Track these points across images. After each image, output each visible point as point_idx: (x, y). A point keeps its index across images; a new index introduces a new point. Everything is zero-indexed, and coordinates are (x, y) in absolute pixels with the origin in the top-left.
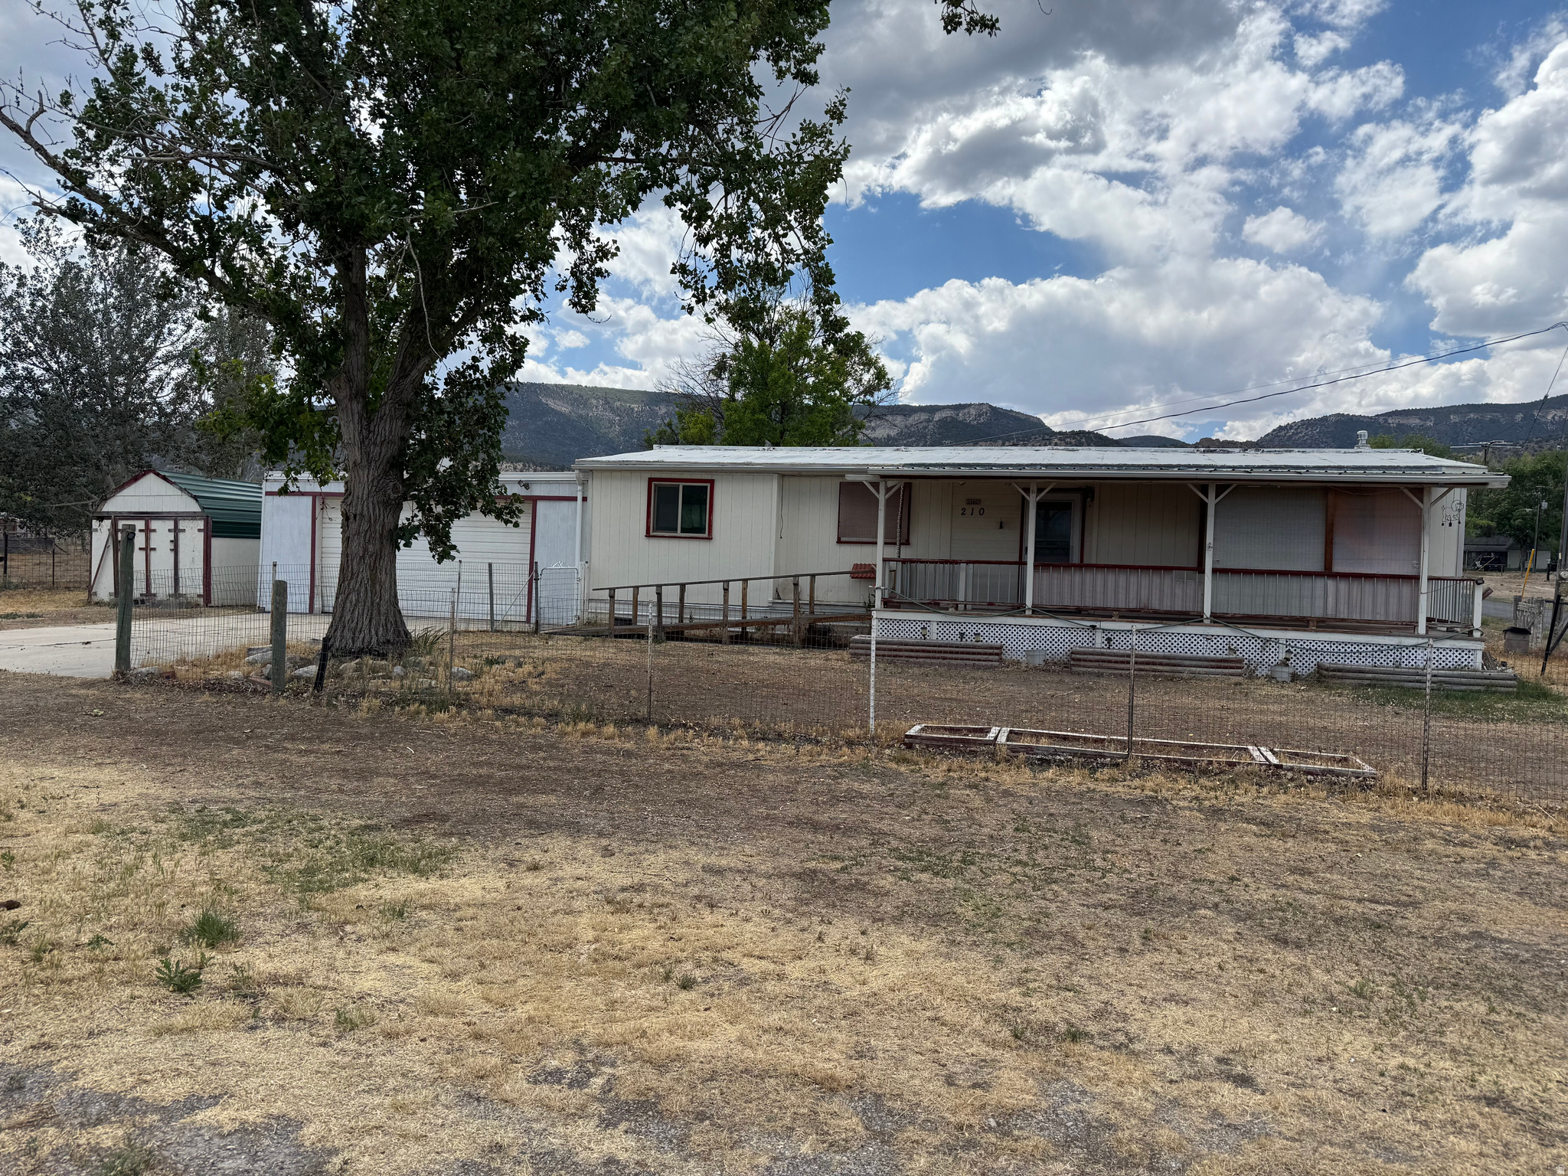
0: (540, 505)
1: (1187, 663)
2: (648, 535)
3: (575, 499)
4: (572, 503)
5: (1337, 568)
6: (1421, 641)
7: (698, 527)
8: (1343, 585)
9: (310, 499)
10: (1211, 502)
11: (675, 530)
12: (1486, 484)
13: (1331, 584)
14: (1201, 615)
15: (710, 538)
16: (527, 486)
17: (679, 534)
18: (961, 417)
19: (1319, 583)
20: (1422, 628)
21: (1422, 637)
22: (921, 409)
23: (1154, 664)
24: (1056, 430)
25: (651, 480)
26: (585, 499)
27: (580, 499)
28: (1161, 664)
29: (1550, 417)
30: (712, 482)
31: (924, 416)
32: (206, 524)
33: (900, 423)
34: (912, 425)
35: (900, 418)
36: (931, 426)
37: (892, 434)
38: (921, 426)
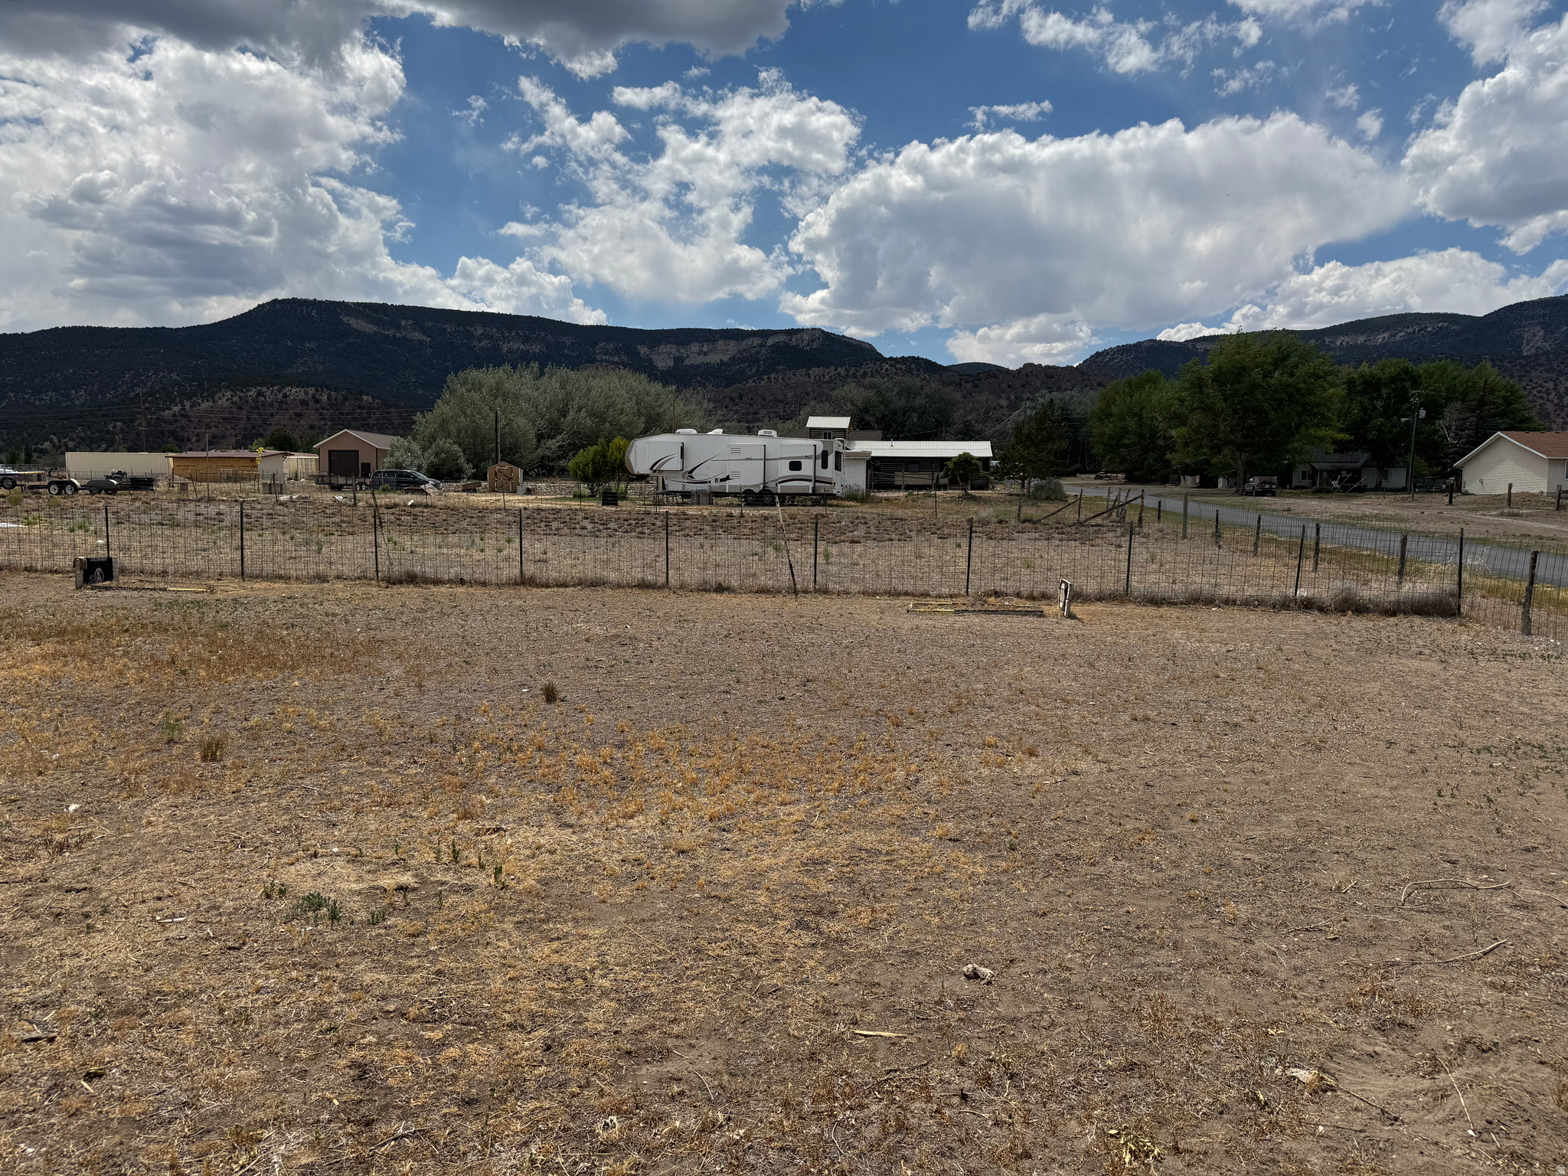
18: (794, 342)
22: (753, 333)
24: (887, 356)
29: (1338, 343)
31: (757, 341)
33: (733, 348)
34: (744, 350)
35: (732, 343)
36: (764, 351)
37: (725, 359)
38: (753, 351)
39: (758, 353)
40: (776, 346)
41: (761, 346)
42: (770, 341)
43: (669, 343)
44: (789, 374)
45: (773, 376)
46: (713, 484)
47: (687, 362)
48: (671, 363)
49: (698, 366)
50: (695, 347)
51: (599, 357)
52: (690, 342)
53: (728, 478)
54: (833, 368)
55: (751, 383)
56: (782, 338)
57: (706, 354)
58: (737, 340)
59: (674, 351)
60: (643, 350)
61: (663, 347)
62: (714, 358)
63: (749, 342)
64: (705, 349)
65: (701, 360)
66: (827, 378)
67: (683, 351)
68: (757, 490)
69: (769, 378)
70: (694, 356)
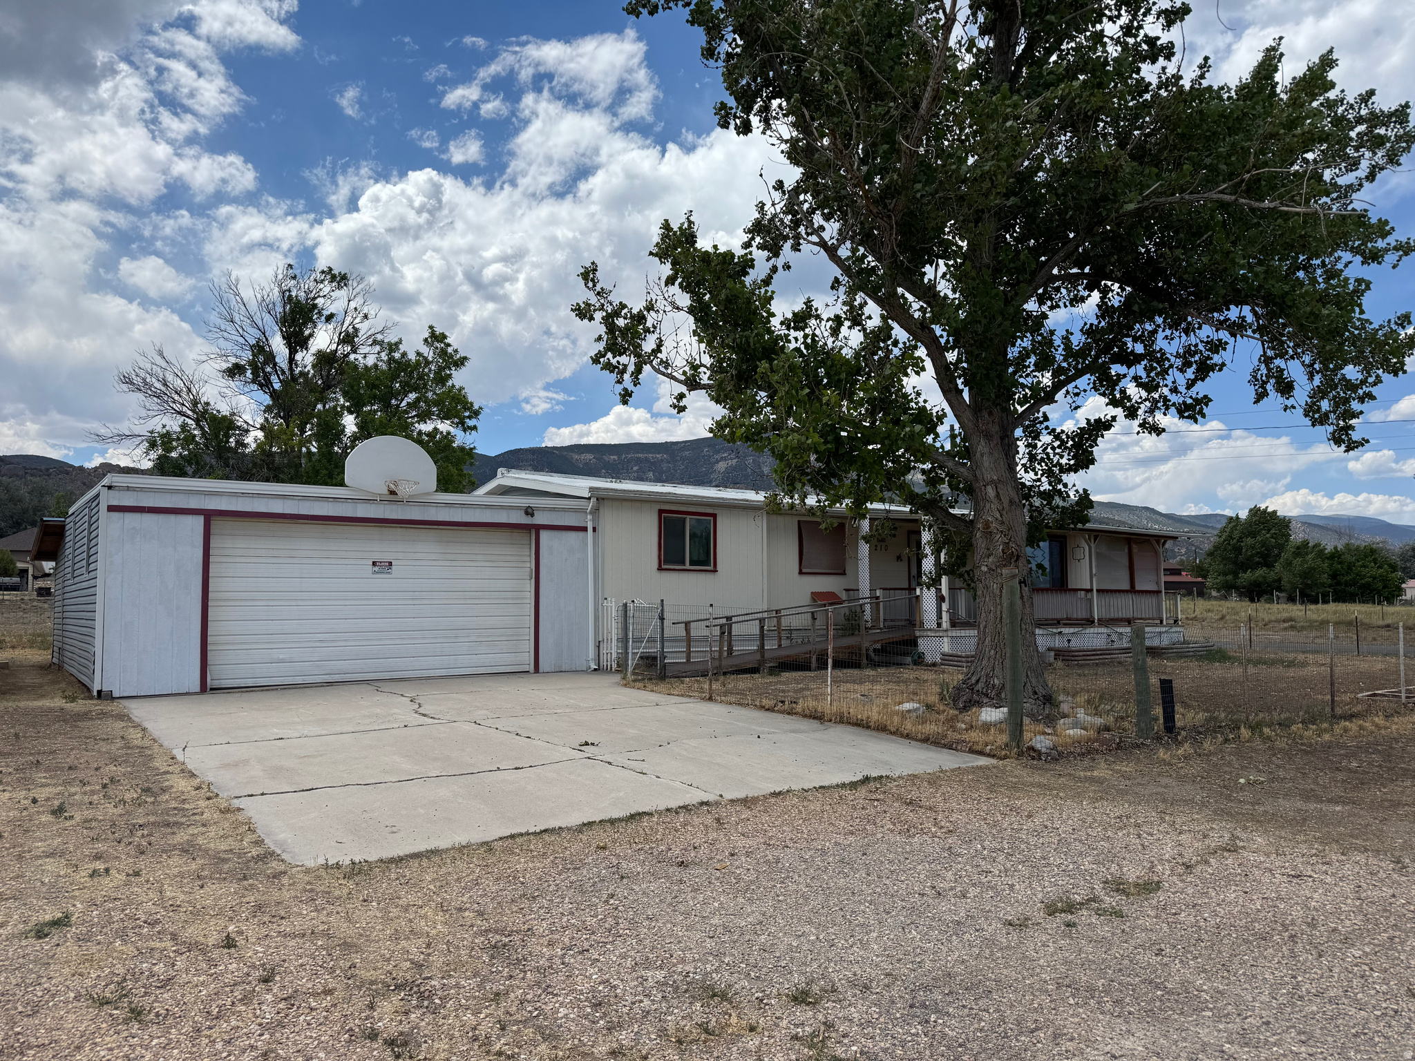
0: (544, 535)
2: (660, 569)
3: (585, 529)
4: (581, 534)
7: (704, 559)
8: (1142, 597)
9: (200, 520)
11: (683, 563)
13: (1136, 597)
15: (715, 571)
17: (688, 566)
19: (1129, 595)
20: (1165, 622)
25: (661, 512)
26: (594, 530)
27: (590, 529)
30: (714, 516)
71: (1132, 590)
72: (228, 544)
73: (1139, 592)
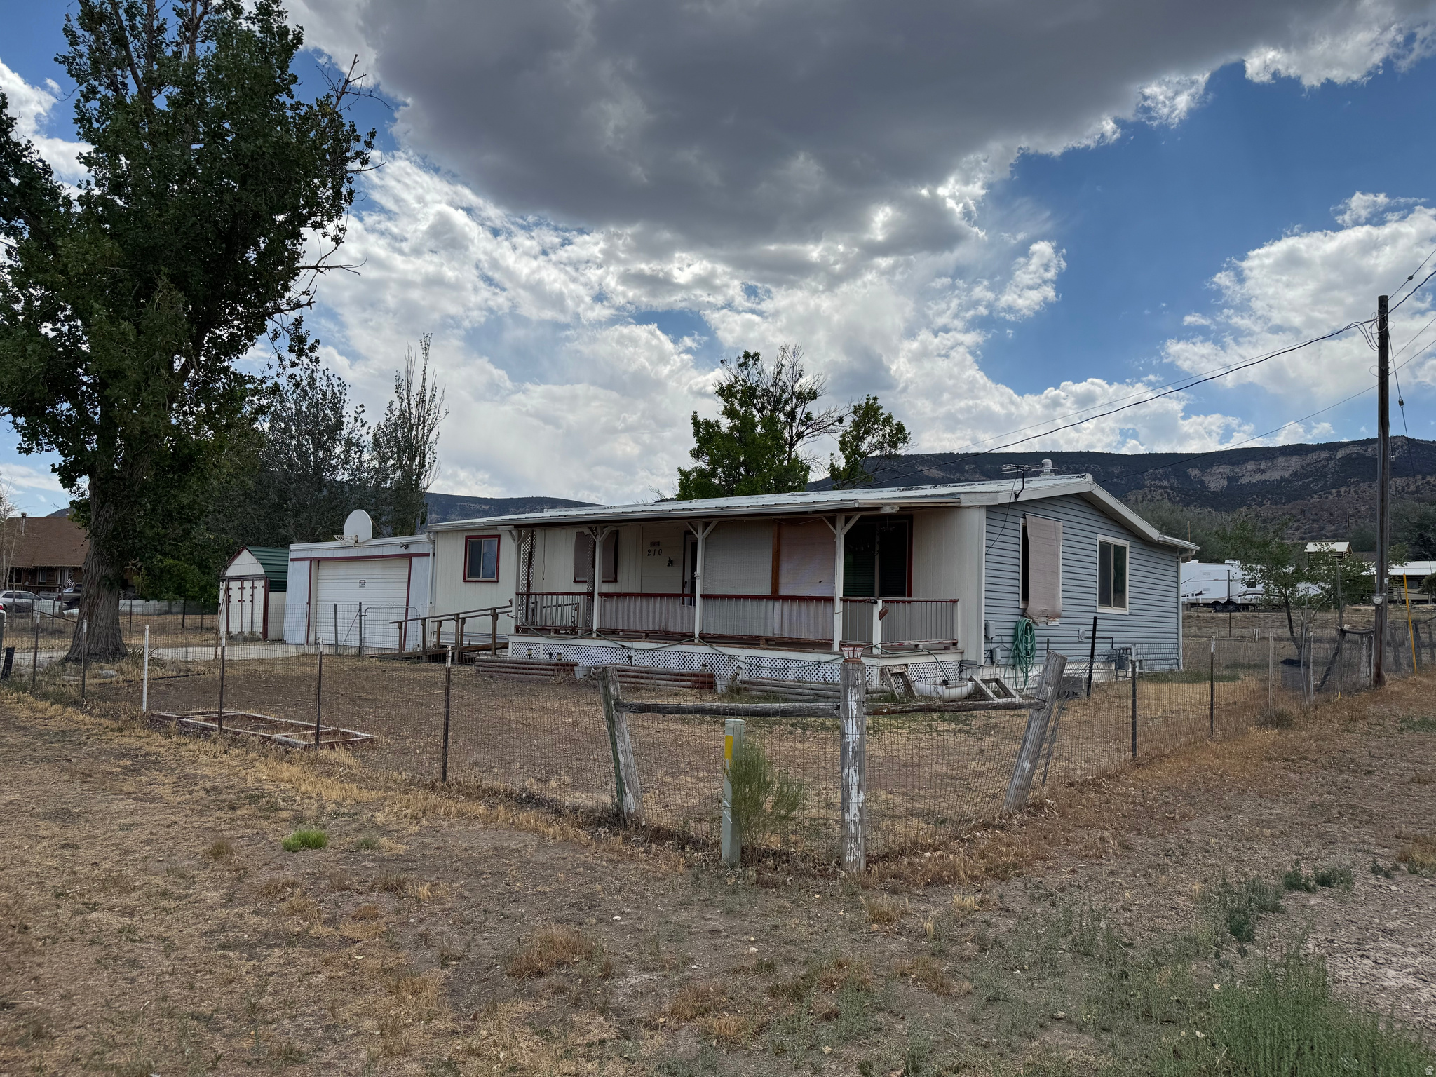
0: (414, 559)
1: (658, 676)
2: (464, 580)
3: (428, 555)
4: (425, 558)
5: (783, 592)
6: (833, 657)
7: (491, 575)
8: (787, 606)
9: (309, 563)
10: (700, 537)
11: (478, 576)
12: (877, 509)
13: (778, 605)
14: (692, 635)
15: (497, 581)
16: (406, 546)
17: (479, 579)
19: (770, 603)
20: (836, 647)
21: (835, 654)
23: (638, 677)
25: (467, 537)
26: (434, 555)
27: (431, 555)
28: (642, 678)
30: (499, 537)
32: (266, 583)
33: (1295, 463)
34: (1308, 465)
35: (1295, 459)
36: (1332, 464)
37: (1286, 475)
38: (1319, 465)
39: (1325, 467)
40: (1348, 458)
41: (1327, 459)
42: (1341, 453)
43: (1221, 464)
44: (1363, 486)
45: (1343, 489)
46: (1190, 597)
47: (1243, 481)
48: (1225, 483)
49: (1255, 485)
50: (1251, 466)
51: (1147, 483)
52: (1246, 461)
53: (1201, 593)
54: (1419, 477)
55: (1316, 499)
56: (1354, 449)
57: (1263, 471)
58: (1300, 455)
59: (1227, 471)
60: (1194, 473)
61: (1215, 468)
62: (1273, 475)
63: (1315, 456)
64: (1263, 467)
65: (1259, 477)
66: (1412, 488)
67: (1237, 470)
68: (1223, 601)
69: (1339, 492)
70: (1250, 474)
71: (775, 596)
72: (326, 573)
73: (785, 598)
